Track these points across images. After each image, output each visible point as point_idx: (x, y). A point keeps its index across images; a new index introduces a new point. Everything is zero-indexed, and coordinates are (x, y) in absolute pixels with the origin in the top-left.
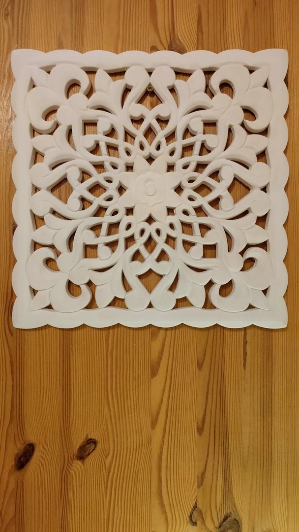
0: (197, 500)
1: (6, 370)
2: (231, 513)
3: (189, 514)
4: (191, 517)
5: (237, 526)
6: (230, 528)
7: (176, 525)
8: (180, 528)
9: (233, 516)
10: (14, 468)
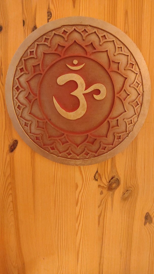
0: (98, 169)
2: (115, 176)
3: (94, 175)
4: (95, 177)
5: (118, 182)
6: (115, 183)
7: (87, 180)
8: (89, 182)
9: (116, 177)
10: (9, 151)
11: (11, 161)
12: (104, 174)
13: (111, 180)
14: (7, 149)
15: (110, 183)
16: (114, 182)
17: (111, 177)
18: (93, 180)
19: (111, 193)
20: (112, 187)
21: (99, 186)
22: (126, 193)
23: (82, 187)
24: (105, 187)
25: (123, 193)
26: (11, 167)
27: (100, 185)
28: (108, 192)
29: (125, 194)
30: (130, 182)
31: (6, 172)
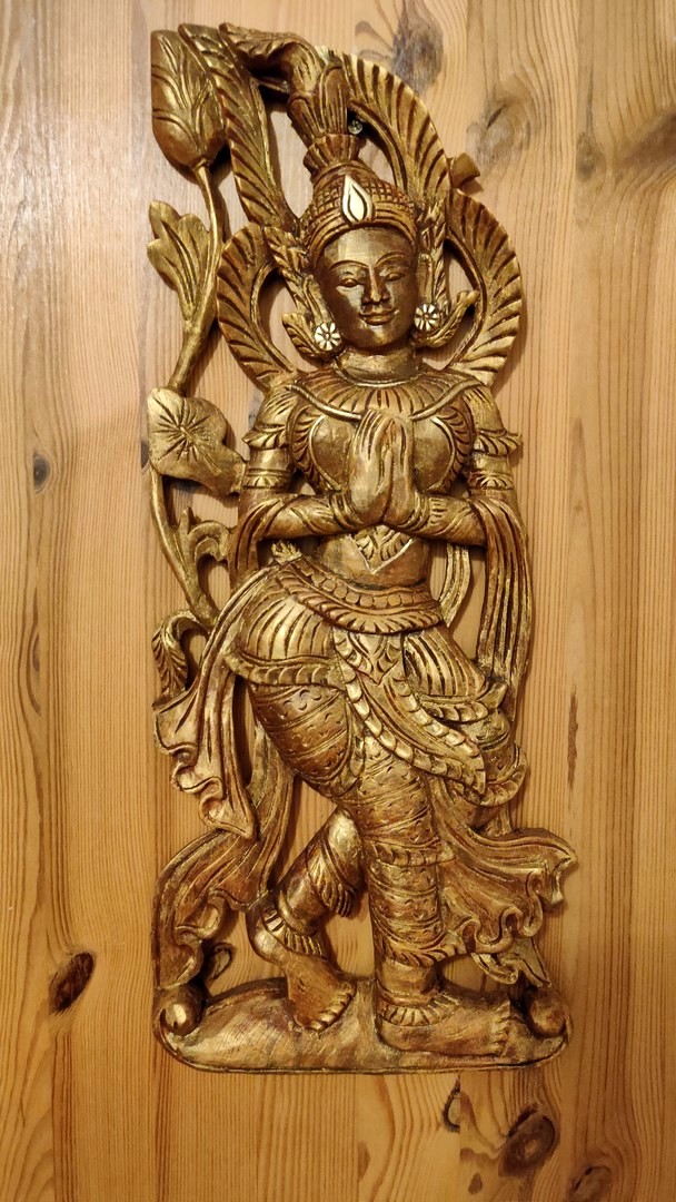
0: (459, 1080)
1: (25, 791)
2: (535, 1105)
3: (443, 1107)
4: (445, 1113)
5: (547, 1132)
6: (534, 1136)
7: (411, 1131)
8: (419, 1138)
9: (541, 1111)
10: (48, 1006)
11: (60, 1053)
12: (485, 1097)
13: (520, 1127)
14: (40, 993)
15: (515, 1137)
16: (530, 1133)
17: (518, 1113)
18: (437, 1129)
19: (518, 1182)
20: (523, 1157)
21: (465, 1154)
22: (585, 1181)
23: (388, 1161)
24: (493, 1156)
25: (573, 1181)
26: (57, 1081)
27: (472, 1152)
28: (504, 1179)
29: (579, 1184)
30: (604, 1134)
31: (29, 1104)
